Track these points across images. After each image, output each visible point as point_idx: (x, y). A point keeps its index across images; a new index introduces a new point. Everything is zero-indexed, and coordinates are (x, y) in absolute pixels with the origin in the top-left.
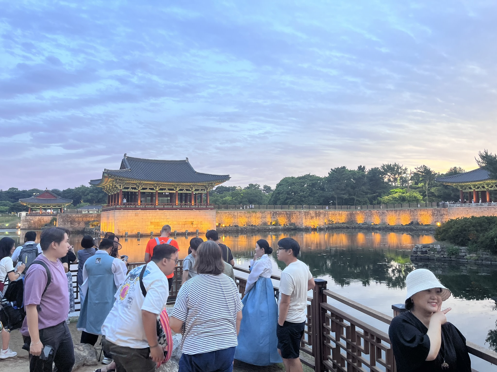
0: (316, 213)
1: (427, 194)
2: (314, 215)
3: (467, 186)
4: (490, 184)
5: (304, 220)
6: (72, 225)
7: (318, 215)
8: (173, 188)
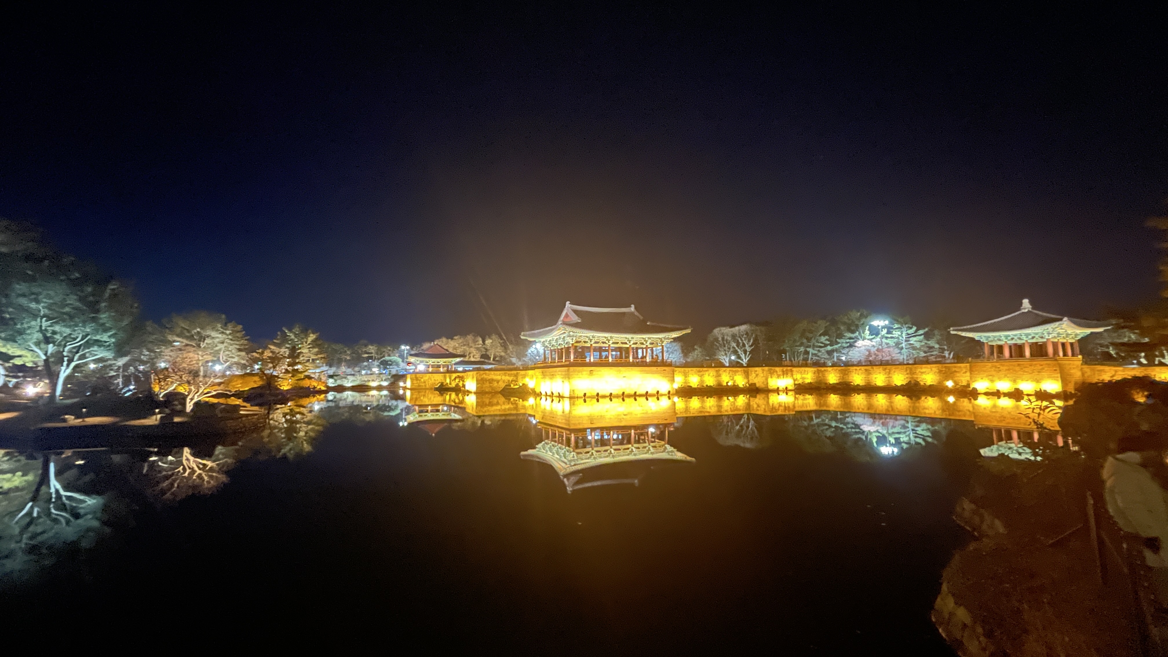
0: (783, 371)
1: (904, 346)
2: (781, 373)
3: (995, 337)
4: (1030, 335)
5: (770, 380)
6: (491, 385)
7: (785, 373)
8: (626, 341)
